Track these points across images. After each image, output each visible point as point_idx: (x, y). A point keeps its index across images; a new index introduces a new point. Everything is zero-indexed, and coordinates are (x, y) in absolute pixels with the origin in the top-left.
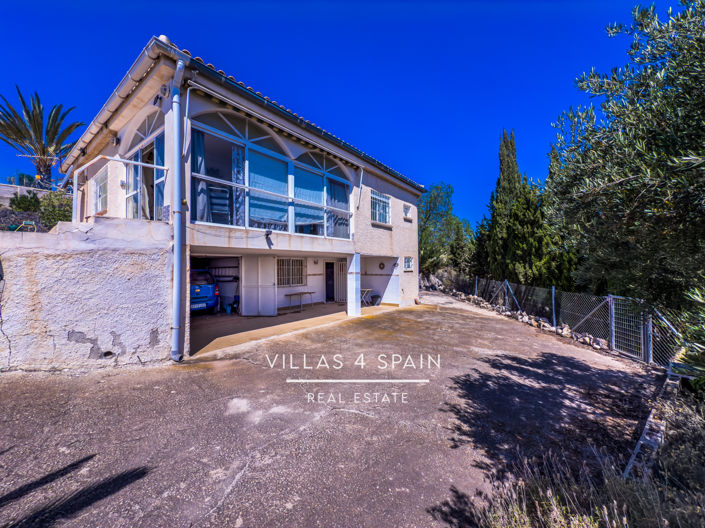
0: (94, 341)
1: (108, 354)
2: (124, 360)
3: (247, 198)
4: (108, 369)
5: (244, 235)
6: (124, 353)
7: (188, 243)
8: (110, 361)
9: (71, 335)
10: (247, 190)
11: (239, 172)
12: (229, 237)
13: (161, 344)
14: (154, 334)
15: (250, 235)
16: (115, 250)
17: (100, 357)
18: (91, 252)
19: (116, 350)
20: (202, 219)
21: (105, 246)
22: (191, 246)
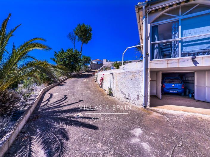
0: (125, 94)
1: (128, 99)
2: (131, 101)
3: (180, 44)
4: (127, 102)
5: (177, 61)
6: (131, 99)
7: (149, 67)
8: (128, 100)
9: (121, 92)
10: (180, 40)
11: (176, 33)
12: (168, 63)
13: (140, 100)
14: (138, 96)
15: (180, 61)
16: (129, 72)
17: (126, 99)
18: (124, 72)
19: (129, 98)
20: (156, 58)
21: (126, 71)
22: (150, 69)
